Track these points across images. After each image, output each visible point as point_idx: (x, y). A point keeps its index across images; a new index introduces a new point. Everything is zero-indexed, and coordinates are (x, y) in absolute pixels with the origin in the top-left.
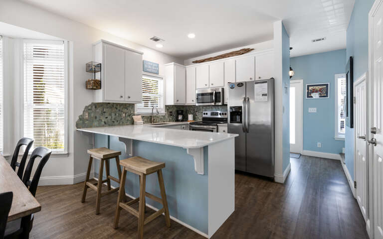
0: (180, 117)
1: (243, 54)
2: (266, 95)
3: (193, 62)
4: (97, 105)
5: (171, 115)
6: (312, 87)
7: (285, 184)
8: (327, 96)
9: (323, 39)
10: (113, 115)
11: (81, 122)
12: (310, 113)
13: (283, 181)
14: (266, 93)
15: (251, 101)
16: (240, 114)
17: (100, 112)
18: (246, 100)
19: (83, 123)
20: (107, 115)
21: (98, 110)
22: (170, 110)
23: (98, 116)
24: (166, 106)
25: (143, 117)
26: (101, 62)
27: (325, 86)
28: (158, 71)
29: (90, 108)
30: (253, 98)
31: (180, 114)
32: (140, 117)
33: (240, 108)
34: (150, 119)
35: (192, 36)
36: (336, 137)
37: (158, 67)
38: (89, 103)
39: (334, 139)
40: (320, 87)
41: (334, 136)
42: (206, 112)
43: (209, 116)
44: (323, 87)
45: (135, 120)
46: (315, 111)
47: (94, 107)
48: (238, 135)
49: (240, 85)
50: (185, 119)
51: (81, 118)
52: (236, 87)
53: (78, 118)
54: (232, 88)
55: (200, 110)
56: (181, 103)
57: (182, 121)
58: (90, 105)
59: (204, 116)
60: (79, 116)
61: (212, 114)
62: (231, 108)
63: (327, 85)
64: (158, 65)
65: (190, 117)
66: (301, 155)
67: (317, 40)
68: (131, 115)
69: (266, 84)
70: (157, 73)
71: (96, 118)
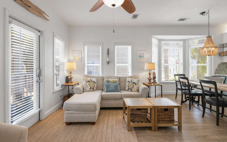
4: (223, 64)
11: (217, 71)
17: (225, 67)
19: (218, 72)
21: (224, 66)
23: (224, 69)
29: (220, 65)
38: (220, 63)
47: (222, 64)
51: (217, 70)
53: (215, 70)
58: (220, 64)
60: (216, 69)
71: (223, 70)
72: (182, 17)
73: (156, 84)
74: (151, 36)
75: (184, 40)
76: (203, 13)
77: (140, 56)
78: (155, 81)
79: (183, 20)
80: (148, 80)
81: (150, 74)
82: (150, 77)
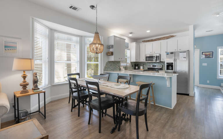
0: (137, 68)
1: (170, 38)
2: (185, 58)
3: (143, 41)
4: (110, 62)
5: (132, 66)
6: (204, 53)
7: (194, 97)
8: (213, 57)
9: (212, 31)
10: (114, 66)
12: (203, 66)
13: (193, 96)
14: (186, 57)
15: (178, 61)
16: (172, 66)
17: (110, 65)
18: (175, 60)
20: (112, 66)
22: (132, 64)
23: (109, 67)
24: (131, 62)
25: (123, 67)
26: (113, 44)
27: (212, 53)
28: (128, 46)
30: (179, 59)
31: (136, 66)
32: (122, 67)
33: (172, 63)
34: (126, 68)
35: (148, 31)
36: (217, 78)
37: (128, 44)
39: (216, 78)
40: (209, 53)
41: (217, 77)
42: (149, 65)
43: (151, 67)
44: (211, 53)
45: (121, 69)
46: (206, 65)
48: (178, 74)
49: (172, 53)
50: (139, 68)
52: (170, 54)
54: (168, 54)
55: (146, 64)
56: (138, 61)
57: (138, 69)
58: (108, 62)
59: (148, 67)
60: (105, 67)
61: (153, 66)
62: (167, 63)
63: (213, 52)
64: (128, 43)
65: (141, 67)
66: (198, 87)
67: (209, 31)
68: (119, 66)
69: (186, 53)
70: (128, 47)
72: (75, 5)
73: (38, 90)
74: (33, 18)
75: (81, 37)
76: (92, 7)
77: (5, 47)
78: (37, 86)
79: (75, 9)
80: (22, 87)
81: (24, 77)
82: (25, 82)
